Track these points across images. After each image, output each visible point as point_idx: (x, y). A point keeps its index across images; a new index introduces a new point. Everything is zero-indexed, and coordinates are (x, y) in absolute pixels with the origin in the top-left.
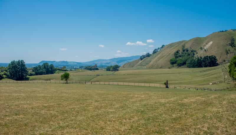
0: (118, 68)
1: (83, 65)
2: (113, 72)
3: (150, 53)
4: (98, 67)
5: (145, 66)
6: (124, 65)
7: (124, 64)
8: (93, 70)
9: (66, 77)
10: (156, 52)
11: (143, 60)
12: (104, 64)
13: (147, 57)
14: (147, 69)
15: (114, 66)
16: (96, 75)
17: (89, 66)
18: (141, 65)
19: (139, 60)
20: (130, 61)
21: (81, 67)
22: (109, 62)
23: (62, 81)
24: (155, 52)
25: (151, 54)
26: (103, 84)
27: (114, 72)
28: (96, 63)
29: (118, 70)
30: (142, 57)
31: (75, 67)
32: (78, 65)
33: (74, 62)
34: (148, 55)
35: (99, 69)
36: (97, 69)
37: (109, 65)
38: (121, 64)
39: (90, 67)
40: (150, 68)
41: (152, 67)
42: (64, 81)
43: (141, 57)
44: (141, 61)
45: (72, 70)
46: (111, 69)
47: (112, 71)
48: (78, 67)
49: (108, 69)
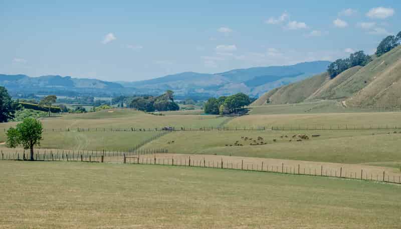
0: (247, 104)
1: (127, 93)
2: (225, 118)
3: (366, 53)
4: (175, 101)
5: (345, 98)
6: (272, 93)
7: (270, 90)
8: (160, 110)
9: (30, 135)
10: (389, 49)
11: (338, 77)
12: (201, 91)
13: (354, 64)
14: (350, 108)
15: (232, 98)
16: (161, 127)
17: (147, 97)
18: (330, 95)
19: (323, 78)
20: (294, 80)
21: (119, 100)
22: (218, 82)
23: (11, 152)
24: (385, 48)
25: (369, 57)
26: (166, 162)
27: (227, 121)
28: (172, 85)
29: (245, 112)
30: (336, 68)
31: (96, 99)
32: (108, 92)
33: (95, 82)
34: (359, 60)
35: (180, 106)
36: (174, 107)
37: (218, 94)
38: (260, 92)
39: (148, 101)
40: (361, 106)
41: (370, 104)
42: (20, 150)
43: (332, 65)
44: (330, 82)
45: (84, 110)
46: (222, 108)
47: (224, 114)
48: (110, 99)
49: (212, 109)
